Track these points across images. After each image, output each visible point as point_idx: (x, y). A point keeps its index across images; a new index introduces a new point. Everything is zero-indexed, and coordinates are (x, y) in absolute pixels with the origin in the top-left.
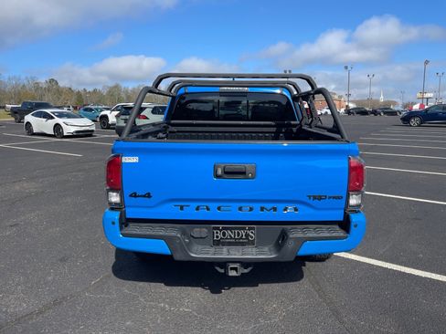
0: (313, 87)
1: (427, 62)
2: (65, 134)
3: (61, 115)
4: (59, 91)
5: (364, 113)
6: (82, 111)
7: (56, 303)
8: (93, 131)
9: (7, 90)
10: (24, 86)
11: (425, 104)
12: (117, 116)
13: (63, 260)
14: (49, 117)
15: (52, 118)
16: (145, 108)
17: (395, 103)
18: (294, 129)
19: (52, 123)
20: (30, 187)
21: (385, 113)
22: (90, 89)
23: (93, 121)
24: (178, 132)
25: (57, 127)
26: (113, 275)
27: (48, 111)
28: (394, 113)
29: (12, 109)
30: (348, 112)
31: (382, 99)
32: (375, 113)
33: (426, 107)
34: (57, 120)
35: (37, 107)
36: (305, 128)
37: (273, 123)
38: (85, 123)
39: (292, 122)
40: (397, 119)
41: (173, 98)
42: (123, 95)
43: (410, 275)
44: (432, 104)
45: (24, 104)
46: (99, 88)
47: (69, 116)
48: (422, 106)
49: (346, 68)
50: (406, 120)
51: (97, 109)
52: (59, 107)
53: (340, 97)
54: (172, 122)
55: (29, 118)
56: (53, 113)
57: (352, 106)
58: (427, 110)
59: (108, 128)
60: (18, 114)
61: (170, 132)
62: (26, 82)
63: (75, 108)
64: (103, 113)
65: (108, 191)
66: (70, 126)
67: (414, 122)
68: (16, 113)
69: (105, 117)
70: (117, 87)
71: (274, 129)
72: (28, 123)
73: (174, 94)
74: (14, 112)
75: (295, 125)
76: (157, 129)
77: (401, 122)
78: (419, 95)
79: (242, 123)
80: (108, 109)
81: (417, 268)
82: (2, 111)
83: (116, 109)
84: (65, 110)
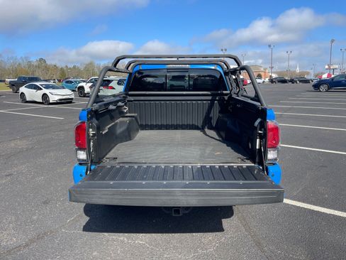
0: (239, 65)
1: (333, 41)
2: (51, 102)
3: (47, 87)
4: (47, 68)
5: (284, 81)
6: (64, 83)
7: (39, 237)
8: (72, 99)
9: (7, 67)
10: (19, 64)
11: (332, 73)
12: (91, 87)
13: (46, 203)
14: (38, 88)
15: (41, 89)
16: (112, 81)
17: (308, 73)
18: (226, 98)
19: (40, 93)
20: (22, 144)
21: (300, 81)
22: (71, 66)
23: (73, 91)
24: (134, 100)
25: (45, 96)
26: (84, 214)
27: (38, 84)
28: (307, 81)
29: (10, 82)
30: (272, 81)
31: (298, 70)
32: (292, 81)
33: (333, 76)
34: (45, 91)
35: (29, 81)
36: (234, 96)
37: (209, 93)
38: (66, 93)
39: (224, 92)
40: (309, 86)
41: (131, 74)
42: (96, 70)
43: (318, 212)
44: (338, 74)
45: (20, 78)
46: (78, 65)
47: (53, 87)
48: (329, 75)
49: (270, 46)
50: (317, 86)
51: (76, 82)
52: (46, 81)
53: (265, 69)
54: (130, 93)
55: (23, 89)
56: (41, 85)
57: (274, 76)
58: (333, 79)
59: (84, 96)
60: (15, 86)
61: (128, 101)
62: (21, 61)
63: (59, 81)
64: (80, 85)
65: (77, 150)
66: (55, 95)
67: (323, 88)
68: (13, 85)
69: (82, 88)
70: (91, 64)
71: (210, 98)
72: (22, 93)
73: (131, 71)
74: (12, 85)
75: (226, 95)
76: (118, 98)
77: (312, 89)
78: (327, 67)
79: (184, 93)
80: (84, 81)
81: (324, 207)
82: (3, 84)
83: (90, 82)
84: (51, 83)
